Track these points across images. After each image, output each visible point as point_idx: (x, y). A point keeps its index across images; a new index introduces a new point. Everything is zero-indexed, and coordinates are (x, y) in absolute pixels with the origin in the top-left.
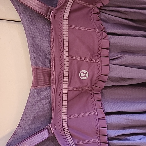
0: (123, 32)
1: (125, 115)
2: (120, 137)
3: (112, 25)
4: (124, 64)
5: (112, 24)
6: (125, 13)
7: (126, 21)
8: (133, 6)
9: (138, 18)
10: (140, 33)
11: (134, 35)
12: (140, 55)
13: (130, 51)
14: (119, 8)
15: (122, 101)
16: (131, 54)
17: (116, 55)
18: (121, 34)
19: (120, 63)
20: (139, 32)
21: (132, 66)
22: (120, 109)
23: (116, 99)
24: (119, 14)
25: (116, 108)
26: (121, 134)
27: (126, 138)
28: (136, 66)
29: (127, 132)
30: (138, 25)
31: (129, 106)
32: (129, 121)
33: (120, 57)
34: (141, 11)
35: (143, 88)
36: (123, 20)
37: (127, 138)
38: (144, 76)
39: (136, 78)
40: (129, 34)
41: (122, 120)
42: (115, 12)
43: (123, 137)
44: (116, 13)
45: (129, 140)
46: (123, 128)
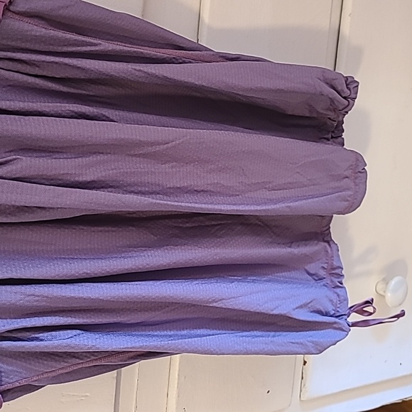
0: (21, 106)
1: (28, 286)
2: (19, 335)
3: (4, 89)
4: (18, 176)
5: (4, 87)
6: (34, 64)
7: (38, 81)
8: (51, 48)
9: (67, 75)
10: (68, 108)
11: (52, 112)
12: (65, 156)
13: (41, 148)
14: (14, 52)
15: (27, 255)
16: (43, 155)
17: (4, 156)
18: (17, 111)
19: (9, 175)
20: (66, 106)
21: (43, 181)
22: (14, 274)
23: (14, 251)
24: (19, 67)
25: (5, 270)
26: (17, 326)
27: (33, 336)
28: (52, 180)
29: (34, 323)
30: (72, 90)
31: (39, 266)
32: (37, 298)
33: (11, 161)
34: (66, 60)
35: (85, 228)
36: (29, 77)
37: (37, 336)
38: (68, 202)
39: (50, 206)
40: (39, 112)
41: (19, 297)
42: (7, 62)
43: (28, 334)
44: (11, 63)
45: (42, 340)
46: (27, 314)
